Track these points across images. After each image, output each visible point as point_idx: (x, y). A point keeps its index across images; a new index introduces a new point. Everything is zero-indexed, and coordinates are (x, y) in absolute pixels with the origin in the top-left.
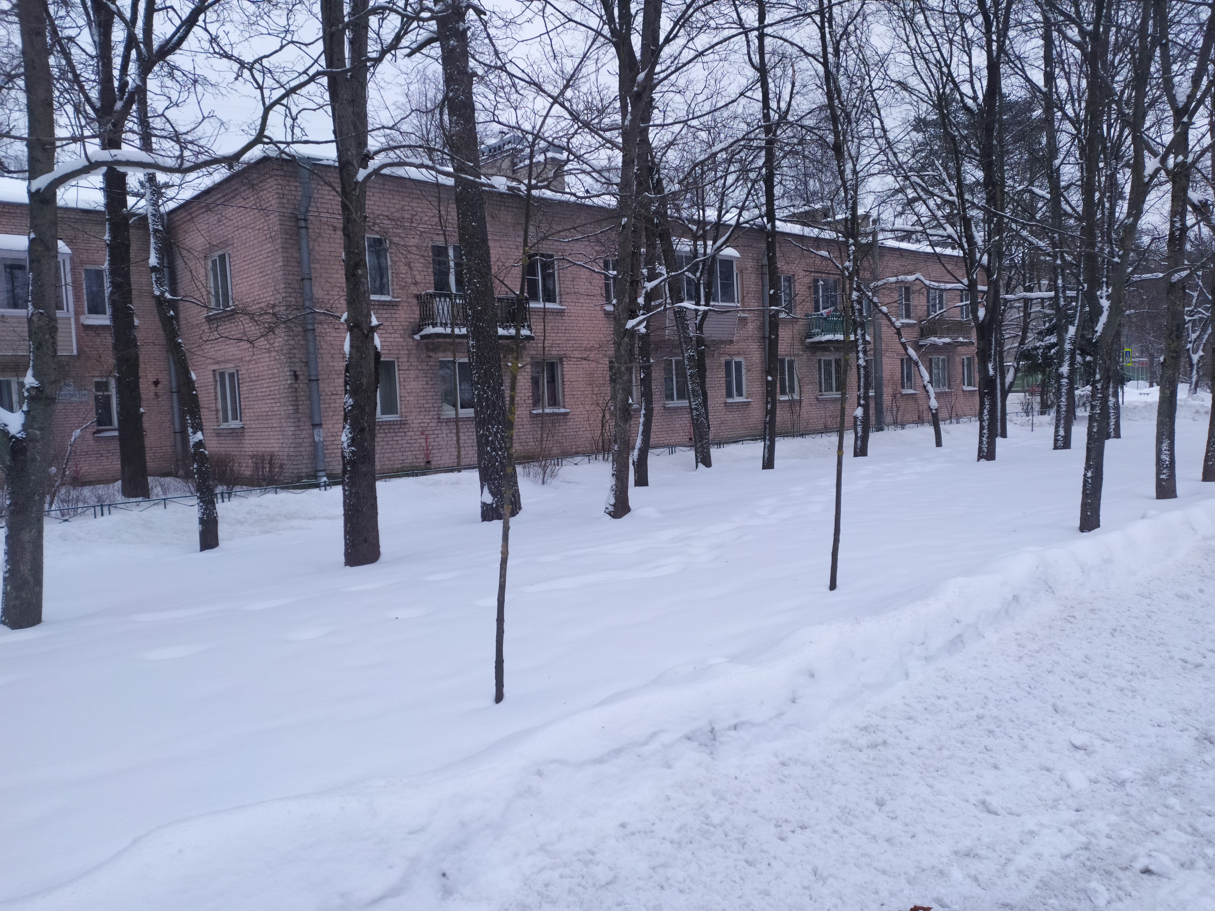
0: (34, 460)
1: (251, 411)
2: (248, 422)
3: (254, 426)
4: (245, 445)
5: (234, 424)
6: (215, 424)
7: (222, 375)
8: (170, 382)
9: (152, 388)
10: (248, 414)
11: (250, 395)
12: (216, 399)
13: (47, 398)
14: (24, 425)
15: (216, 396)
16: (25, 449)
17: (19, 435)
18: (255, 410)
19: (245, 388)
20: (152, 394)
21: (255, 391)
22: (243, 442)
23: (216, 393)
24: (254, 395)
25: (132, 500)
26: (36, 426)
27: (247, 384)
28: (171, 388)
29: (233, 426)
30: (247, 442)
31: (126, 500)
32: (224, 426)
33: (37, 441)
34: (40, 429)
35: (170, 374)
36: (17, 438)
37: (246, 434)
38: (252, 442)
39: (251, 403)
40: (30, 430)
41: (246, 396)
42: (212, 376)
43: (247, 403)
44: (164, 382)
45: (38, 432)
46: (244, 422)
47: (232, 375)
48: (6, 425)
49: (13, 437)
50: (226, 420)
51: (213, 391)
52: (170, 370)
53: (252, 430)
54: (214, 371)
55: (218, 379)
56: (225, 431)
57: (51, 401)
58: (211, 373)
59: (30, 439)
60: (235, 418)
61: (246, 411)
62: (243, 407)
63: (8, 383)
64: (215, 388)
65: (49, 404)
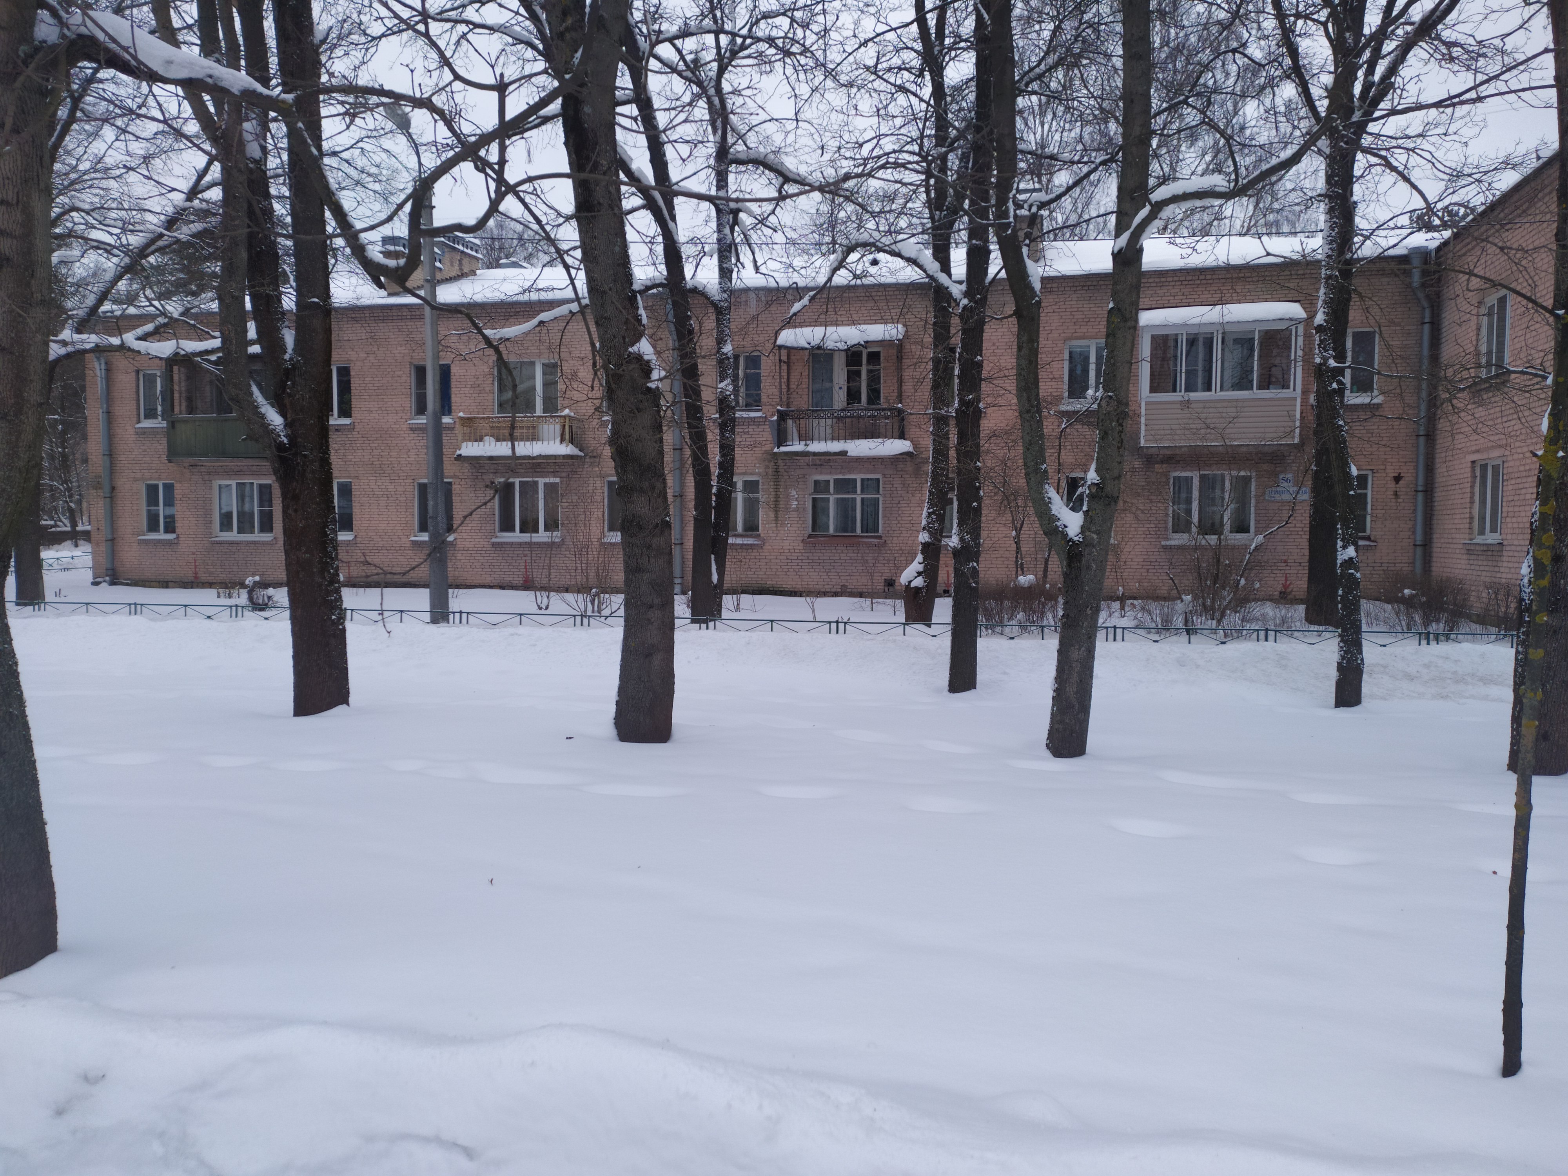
0: (1089, 567)
1: (1514, 520)
2: (1509, 537)
3: (1516, 543)
4: (1502, 570)
5: (1491, 538)
6: (1467, 536)
7: (1484, 467)
8: (1417, 477)
9: (1392, 485)
10: (1510, 525)
11: (1516, 498)
12: (1472, 502)
13: (1107, 496)
14: (1082, 527)
15: (1472, 497)
16: (1080, 554)
17: (1076, 539)
18: (1520, 520)
19: (1510, 487)
20: (1390, 493)
21: (1523, 491)
22: (1500, 564)
23: (1472, 494)
24: (1522, 497)
25: (1312, 628)
26: (1094, 529)
27: (1513, 482)
28: (1416, 485)
29: (1490, 541)
30: (1505, 564)
31: (1307, 627)
32: (1479, 540)
33: (1094, 546)
34: (1098, 533)
35: (1416, 468)
36: (1074, 542)
37: (1505, 553)
38: (1510, 565)
39: (1517, 509)
40: (1088, 533)
41: (1511, 498)
42: (1469, 470)
43: (1511, 509)
44: (1408, 478)
45: (1095, 536)
46: (1504, 536)
47: (1496, 468)
48: (1066, 526)
49: (1071, 540)
50: (1482, 532)
51: (1468, 490)
52: (1417, 462)
53: (1513, 548)
54: (1473, 462)
55: (1478, 474)
56: (1478, 548)
57: (1114, 499)
58: (1469, 464)
59: (1086, 543)
60: (1493, 530)
61: (1508, 520)
62: (1504, 515)
63: (1223, 476)
64: (1472, 487)
65: (1109, 504)
